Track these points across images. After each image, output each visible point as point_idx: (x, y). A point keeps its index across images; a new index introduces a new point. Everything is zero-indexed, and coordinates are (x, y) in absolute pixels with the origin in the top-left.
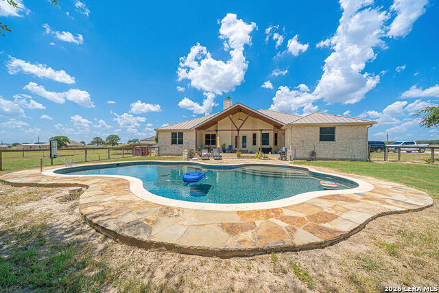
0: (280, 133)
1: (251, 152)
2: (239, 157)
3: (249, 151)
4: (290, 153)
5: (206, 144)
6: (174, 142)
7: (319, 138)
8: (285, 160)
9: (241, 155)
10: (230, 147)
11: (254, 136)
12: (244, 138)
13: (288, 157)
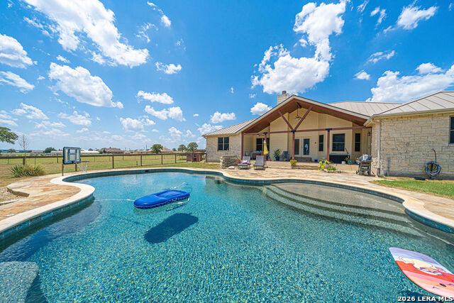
0: (364, 133)
1: (316, 161)
2: (294, 166)
3: (313, 159)
4: (376, 163)
5: (257, 150)
6: (220, 148)
7: (448, 138)
8: (369, 175)
9: (298, 164)
10: (286, 153)
11: (321, 138)
12: (307, 141)
13: (374, 170)
